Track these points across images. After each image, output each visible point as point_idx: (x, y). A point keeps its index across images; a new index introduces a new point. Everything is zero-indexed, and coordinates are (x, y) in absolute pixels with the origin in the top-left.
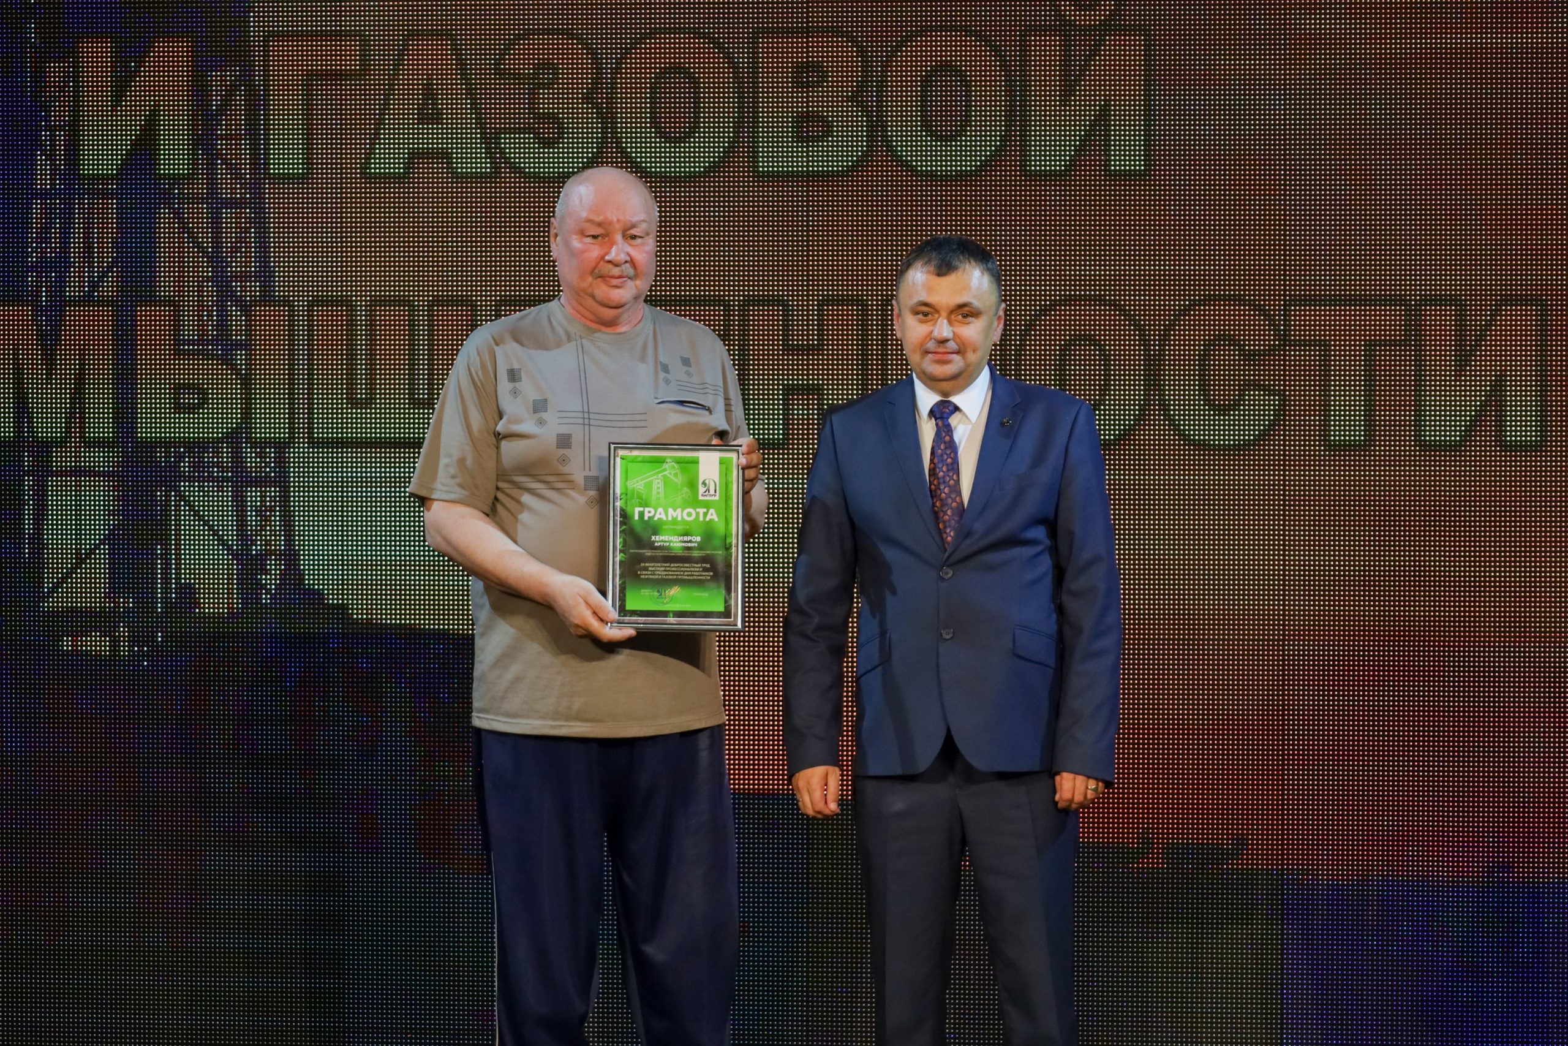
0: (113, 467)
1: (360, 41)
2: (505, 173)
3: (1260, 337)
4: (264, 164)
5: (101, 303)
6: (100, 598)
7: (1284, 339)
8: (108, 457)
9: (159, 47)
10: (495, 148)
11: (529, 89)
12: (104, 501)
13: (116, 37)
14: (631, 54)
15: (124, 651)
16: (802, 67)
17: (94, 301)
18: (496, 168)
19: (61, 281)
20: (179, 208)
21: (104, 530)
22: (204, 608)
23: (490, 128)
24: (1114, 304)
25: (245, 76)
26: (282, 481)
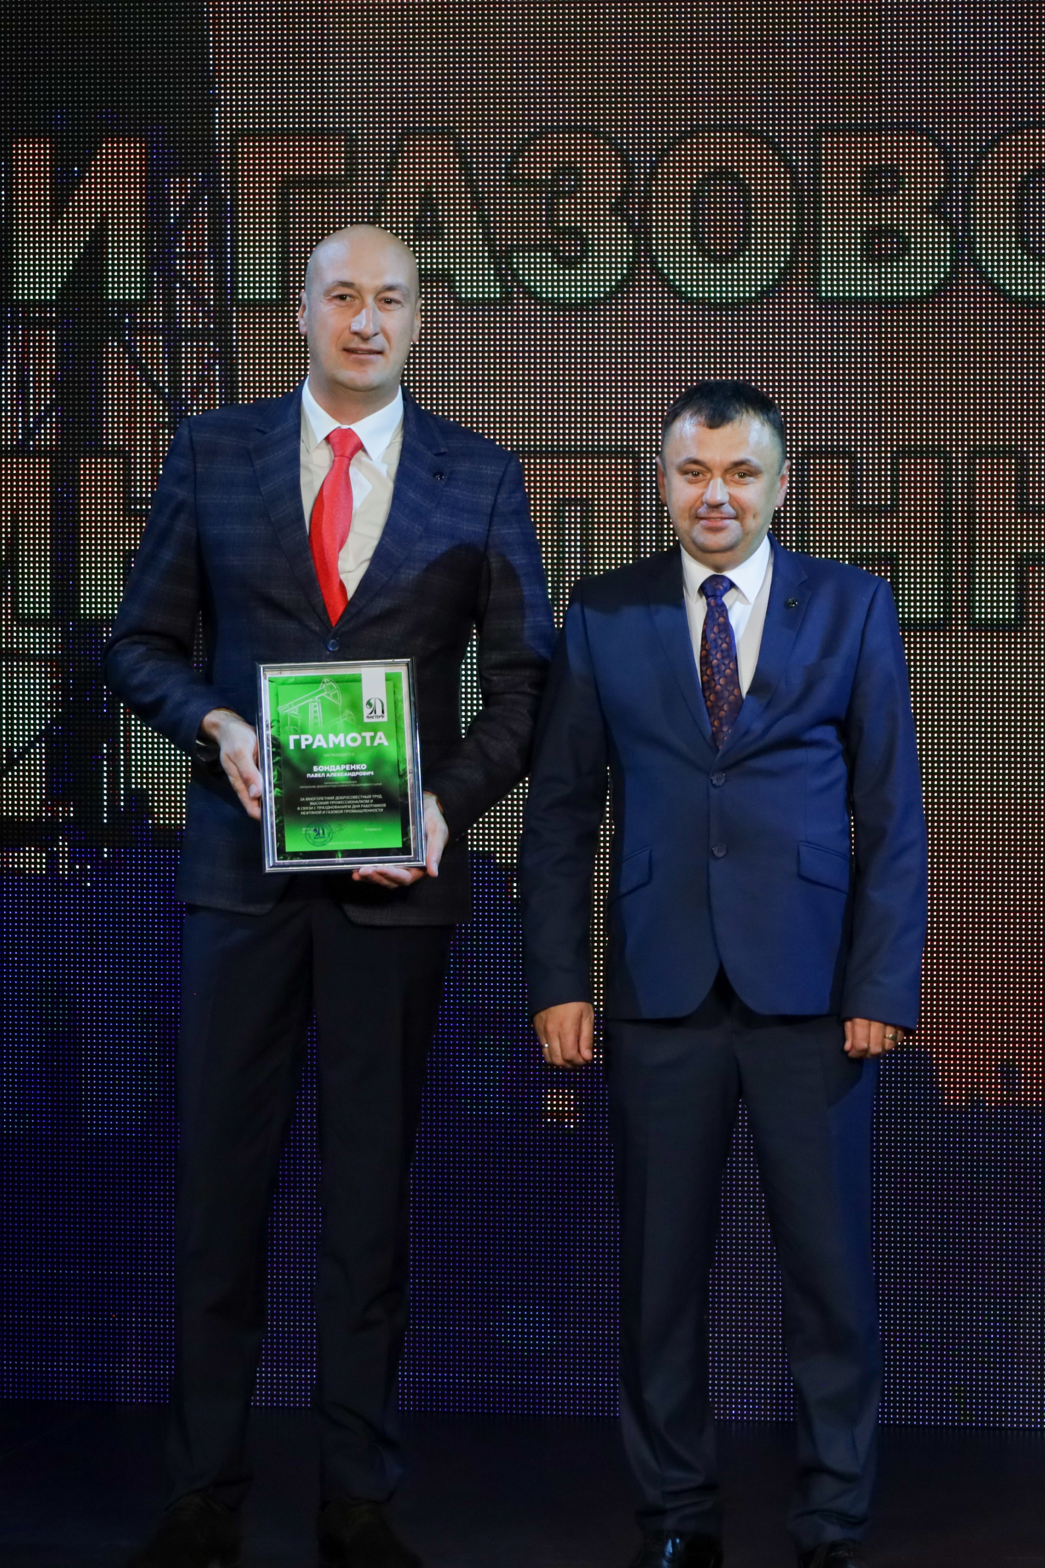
0: (51, 649)
1: (345, 141)
2: (518, 298)
4: (231, 288)
6: (35, 806)
8: (46, 638)
9: (107, 148)
10: (506, 269)
11: (546, 198)
12: (40, 690)
13: (56, 137)
14: (668, 156)
15: (63, 869)
16: (873, 172)
17: (29, 452)
18: (507, 293)
20: (130, 341)
21: (40, 725)
22: (159, 819)
23: (500, 246)
25: (209, 183)
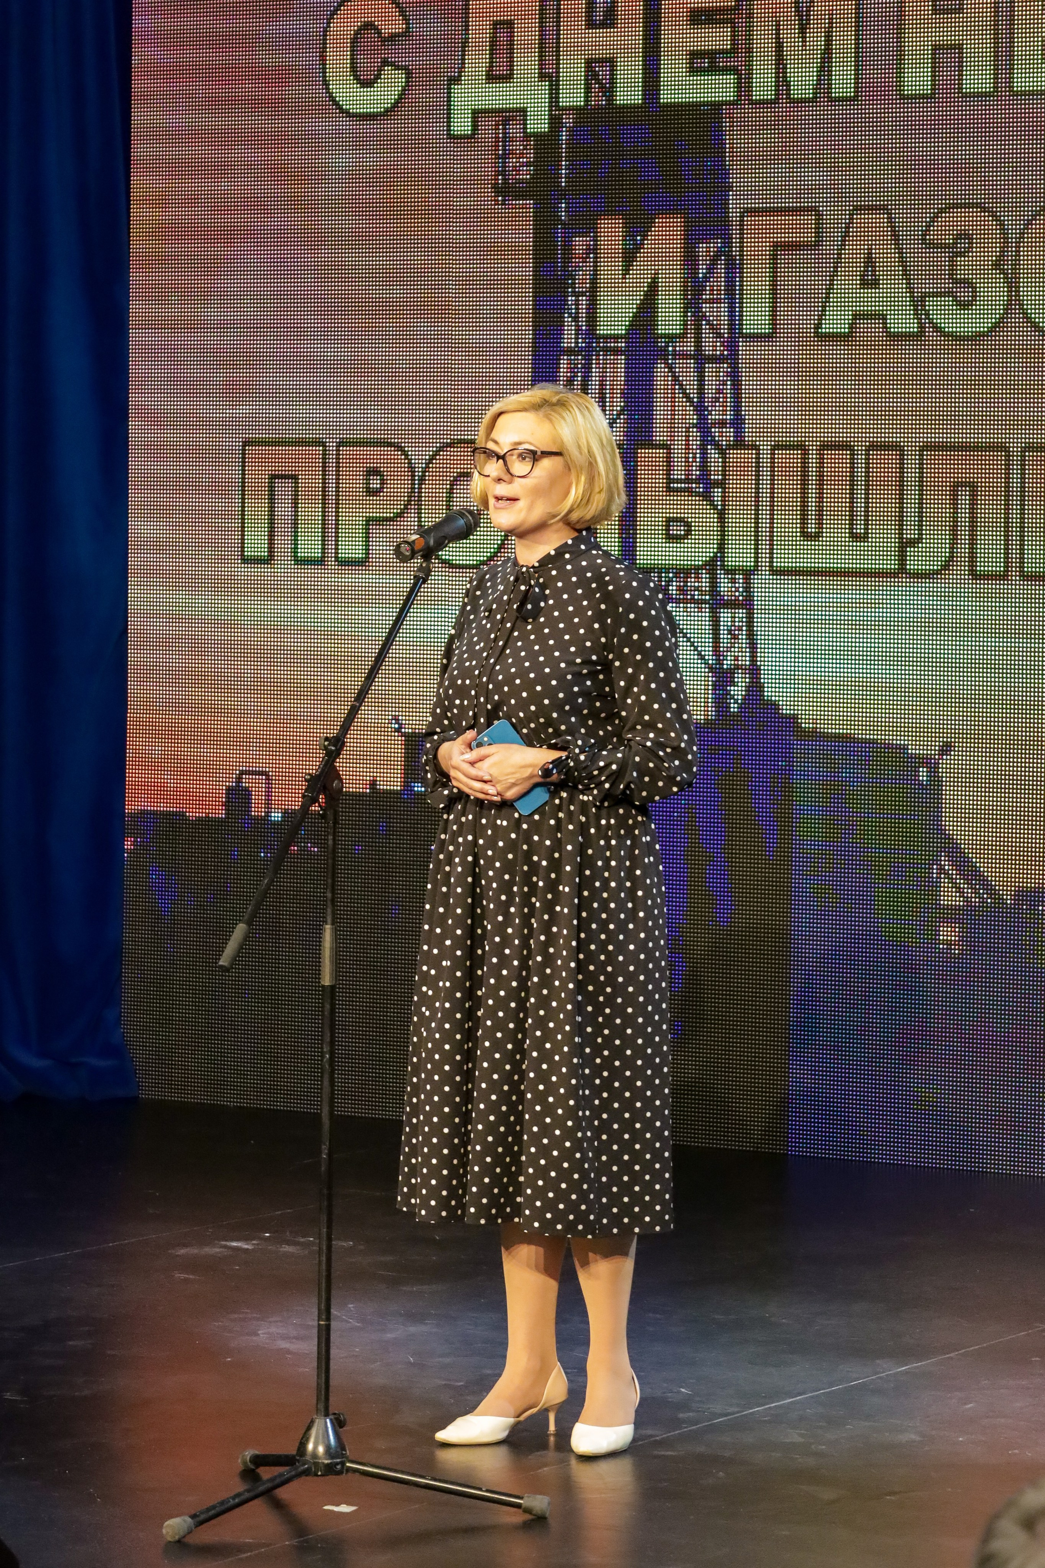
1: (815, 215)
2: (929, 332)
4: (739, 324)
9: (659, 223)
18: (921, 328)
20: (672, 363)
23: (918, 292)
25: (725, 247)
26: (748, 604)
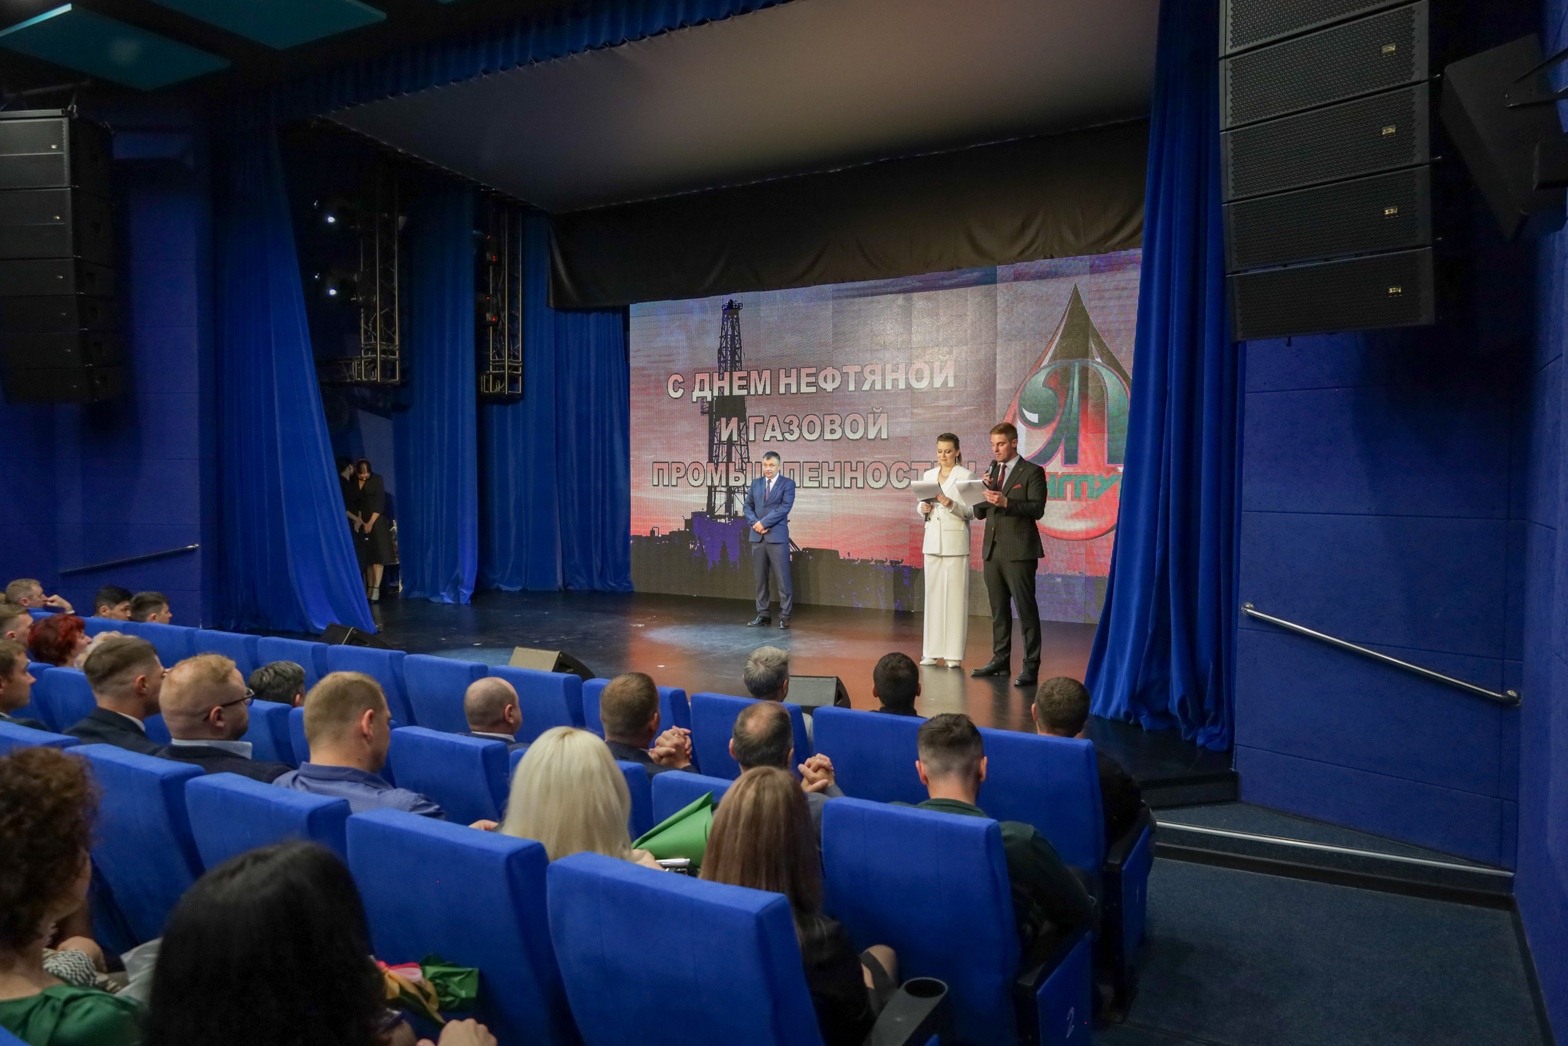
3: (906, 468)
4: (749, 439)
5: (724, 462)
7: (911, 469)
19: (718, 459)
23: (783, 432)
24: (882, 463)
